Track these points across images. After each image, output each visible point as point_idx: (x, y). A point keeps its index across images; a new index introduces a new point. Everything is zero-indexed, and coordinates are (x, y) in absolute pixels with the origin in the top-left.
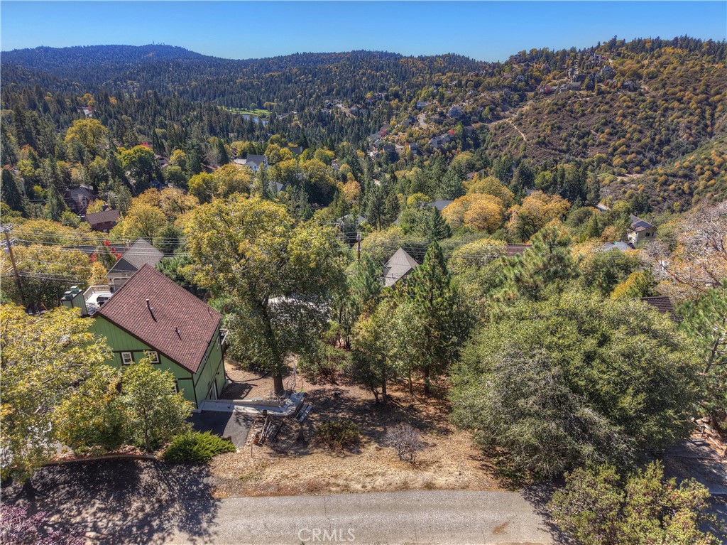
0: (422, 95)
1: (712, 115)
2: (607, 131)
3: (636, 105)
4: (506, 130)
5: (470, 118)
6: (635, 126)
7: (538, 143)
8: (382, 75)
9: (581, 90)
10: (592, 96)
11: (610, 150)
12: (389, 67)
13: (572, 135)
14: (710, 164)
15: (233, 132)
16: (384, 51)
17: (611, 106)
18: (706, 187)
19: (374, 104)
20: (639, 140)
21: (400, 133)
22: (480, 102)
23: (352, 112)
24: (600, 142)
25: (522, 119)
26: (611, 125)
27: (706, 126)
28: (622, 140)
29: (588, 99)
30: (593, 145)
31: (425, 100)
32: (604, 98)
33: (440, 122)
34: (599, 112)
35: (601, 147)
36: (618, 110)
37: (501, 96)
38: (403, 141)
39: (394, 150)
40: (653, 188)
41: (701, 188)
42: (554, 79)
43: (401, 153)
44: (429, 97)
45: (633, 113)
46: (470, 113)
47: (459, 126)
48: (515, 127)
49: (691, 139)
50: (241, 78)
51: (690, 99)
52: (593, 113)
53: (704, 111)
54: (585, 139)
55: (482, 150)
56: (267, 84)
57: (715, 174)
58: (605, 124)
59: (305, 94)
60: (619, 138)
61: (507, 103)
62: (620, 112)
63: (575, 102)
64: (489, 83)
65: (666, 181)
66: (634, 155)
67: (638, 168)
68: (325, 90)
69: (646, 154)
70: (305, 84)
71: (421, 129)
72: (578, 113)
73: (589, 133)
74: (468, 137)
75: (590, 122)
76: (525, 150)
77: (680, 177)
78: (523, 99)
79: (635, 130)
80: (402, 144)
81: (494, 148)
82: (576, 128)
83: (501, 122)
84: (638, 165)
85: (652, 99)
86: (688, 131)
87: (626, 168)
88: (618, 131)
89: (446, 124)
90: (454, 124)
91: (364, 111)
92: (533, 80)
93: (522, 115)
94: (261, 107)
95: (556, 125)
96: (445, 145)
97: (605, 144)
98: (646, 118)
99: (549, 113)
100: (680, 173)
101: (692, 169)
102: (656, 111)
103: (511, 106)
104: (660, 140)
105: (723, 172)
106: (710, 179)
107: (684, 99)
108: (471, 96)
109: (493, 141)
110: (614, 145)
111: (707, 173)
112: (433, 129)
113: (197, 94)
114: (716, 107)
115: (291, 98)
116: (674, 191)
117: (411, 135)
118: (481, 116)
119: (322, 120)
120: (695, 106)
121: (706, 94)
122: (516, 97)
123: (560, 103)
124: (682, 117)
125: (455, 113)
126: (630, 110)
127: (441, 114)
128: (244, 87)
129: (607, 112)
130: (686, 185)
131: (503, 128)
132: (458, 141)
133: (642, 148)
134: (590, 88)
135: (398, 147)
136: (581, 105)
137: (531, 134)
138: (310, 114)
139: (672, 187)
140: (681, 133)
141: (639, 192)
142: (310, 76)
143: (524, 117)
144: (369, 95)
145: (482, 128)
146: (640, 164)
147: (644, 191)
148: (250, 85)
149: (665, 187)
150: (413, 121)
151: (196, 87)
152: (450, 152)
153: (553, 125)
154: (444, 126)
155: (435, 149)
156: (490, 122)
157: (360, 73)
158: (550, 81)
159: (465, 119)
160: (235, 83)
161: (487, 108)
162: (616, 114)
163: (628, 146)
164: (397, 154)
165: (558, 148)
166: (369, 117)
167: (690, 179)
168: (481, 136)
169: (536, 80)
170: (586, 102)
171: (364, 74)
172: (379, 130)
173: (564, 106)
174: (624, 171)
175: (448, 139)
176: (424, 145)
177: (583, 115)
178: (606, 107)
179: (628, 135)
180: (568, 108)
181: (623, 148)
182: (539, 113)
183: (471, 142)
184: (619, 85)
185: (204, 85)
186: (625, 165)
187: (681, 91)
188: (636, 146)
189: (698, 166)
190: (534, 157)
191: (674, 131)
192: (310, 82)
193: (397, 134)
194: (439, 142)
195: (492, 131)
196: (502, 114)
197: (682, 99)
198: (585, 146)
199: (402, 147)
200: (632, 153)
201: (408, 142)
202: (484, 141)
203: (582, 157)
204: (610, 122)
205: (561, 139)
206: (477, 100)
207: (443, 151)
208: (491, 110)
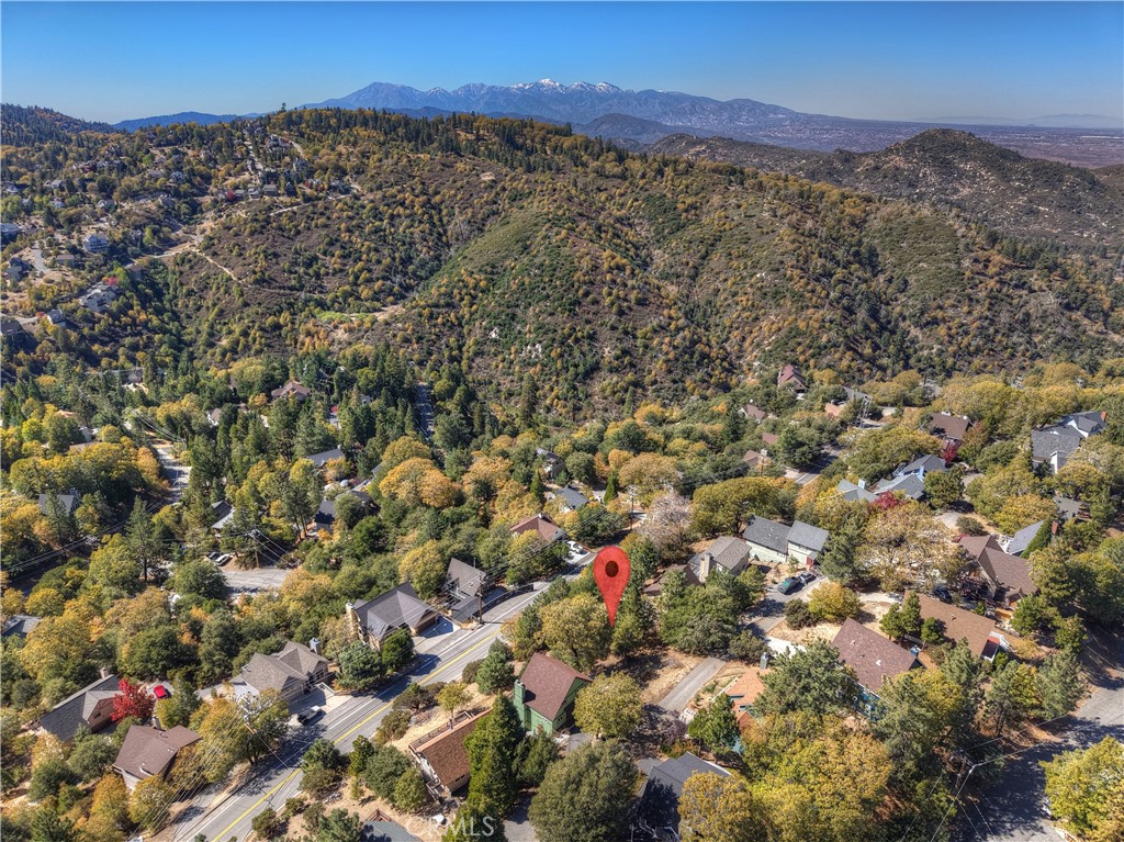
1: (441, 220)
2: (337, 253)
3: (358, 214)
4: (195, 264)
5: (125, 249)
6: (367, 243)
7: (257, 282)
9: (279, 195)
10: (298, 204)
11: (351, 278)
13: (296, 263)
14: (466, 286)
17: (329, 218)
18: (472, 314)
20: (379, 262)
22: (129, 219)
24: (335, 269)
25: (213, 245)
26: (338, 244)
27: (440, 235)
28: (360, 264)
29: (295, 208)
30: (327, 274)
32: (315, 206)
33: (77, 266)
34: (316, 226)
35: (339, 275)
36: (340, 223)
37: (160, 207)
38: (28, 309)
39: (18, 329)
40: (420, 324)
41: (467, 317)
42: (230, 175)
43: (36, 331)
44: (18, 212)
45: (359, 226)
46: (122, 241)
47: (120, 270)
48: (211, 261)
49: (432, 253)
51: (412, 201)
52: (309, 229)
53: (431, 217)
54: (315, 267)
55: (171, 300)
57: (474, 297)
58: (331, 244)
60: (355, 261)
61: (170, 217)
62: (343, 226)
63: (280, 214)
64: (127, 187)
65: (432, 314)
66: (380, 282)
67: (391, 298)
69: (394, 279)
71: (50, 281)
72: (290, 230)
73: (315, 259)
74: (139, 283)
75: (310, 243)
76: (242, 295)
77: (443, 307)
78: (195, 209)
79: (369, 249)
80: (29, 314)
81: (189, 294)
82: (296, 252)
83: (179, 250)
84: (389, 295)
85: (371, 205)
86: (425, 243)
87: (378, 300)
88: (350, 253)
89: (91, 267)
90: (106, 265)
92: (198, 178)
93: (211, 239)
95: (270, 252)
96: (112, 306)
97: (341, 271)
98: (376, 232)
99: (252, 234)
100: (442, 302)
101: (450, 295)
102: (381, 220)
103: (180, 221)
104: (401, 258)
105: (480, 295)
106: (471, 305)
107: (407, 202)
108: (105, 209)
109: (182, 284)
110: (353, 272)
111: (466, 297)
112: (75, 279)
114: (441, 210)
116: (444, 324)
117: (38, 297)
118: (142, 245)
120: (420, 211)
121: (425, 194)
122: (184, 208)
123: (261, 217)
124: (412, 226)
125: (96, 244)
126: (354, 222)
127: (73, 250)
129: (326, 226)
130: (452, 315)
132: (128, 294)
133: (387, 271)
134: (291, 192)
135: (23, 320)
136: (291, 219)
137: (239, 269)
139: (440, 320)
140: (419, 247)
141: (409, 332)
143: (216, 241)
145: (153, 264)
146: (391, 292)
147: (413, 330)
149: (434, 322)
150: (22, 266)
152: (126, 315)
153: (265, 252)
154: (91, 271)
155: (97, 314)
156: (161, 252)
158: (226, 179)
159: (116, 252)
161: (146, 230)
162: (339, 229)
163: (370, 271)
164: (29, 334)
165: (286, 284)
167: (454, 307)
168: (159, 279)
169: (202, 177)
170: (295, 213)
173: (268, 221)
174: (378, 304)
175: (110, 294)
176: (75, 311)
177: (298, 233)
178: (322, 220)
179: (364, 257)
180: (274, 224)
181: (364, 275)
182: (236, 235)
183: (147, 291)
184: (326, 187)
186: (375, 298)
187: (399, 192)
188: (378, 270)
189: (456, 291)
190: (260, 304)
191: (410, 244)
194: (100, 303)
195: (173, 267)
196: (173, 236)
197: (404, 203)
198: (318, 275)
199: (32, 320)
200: (378, 279)
201: (42, 310)
202: (167, 285)
203: (321, 292)
204: (337, 240)
205: (284, 271)
206: (119, 218)
207: (115, 317)
208: (155, 232)
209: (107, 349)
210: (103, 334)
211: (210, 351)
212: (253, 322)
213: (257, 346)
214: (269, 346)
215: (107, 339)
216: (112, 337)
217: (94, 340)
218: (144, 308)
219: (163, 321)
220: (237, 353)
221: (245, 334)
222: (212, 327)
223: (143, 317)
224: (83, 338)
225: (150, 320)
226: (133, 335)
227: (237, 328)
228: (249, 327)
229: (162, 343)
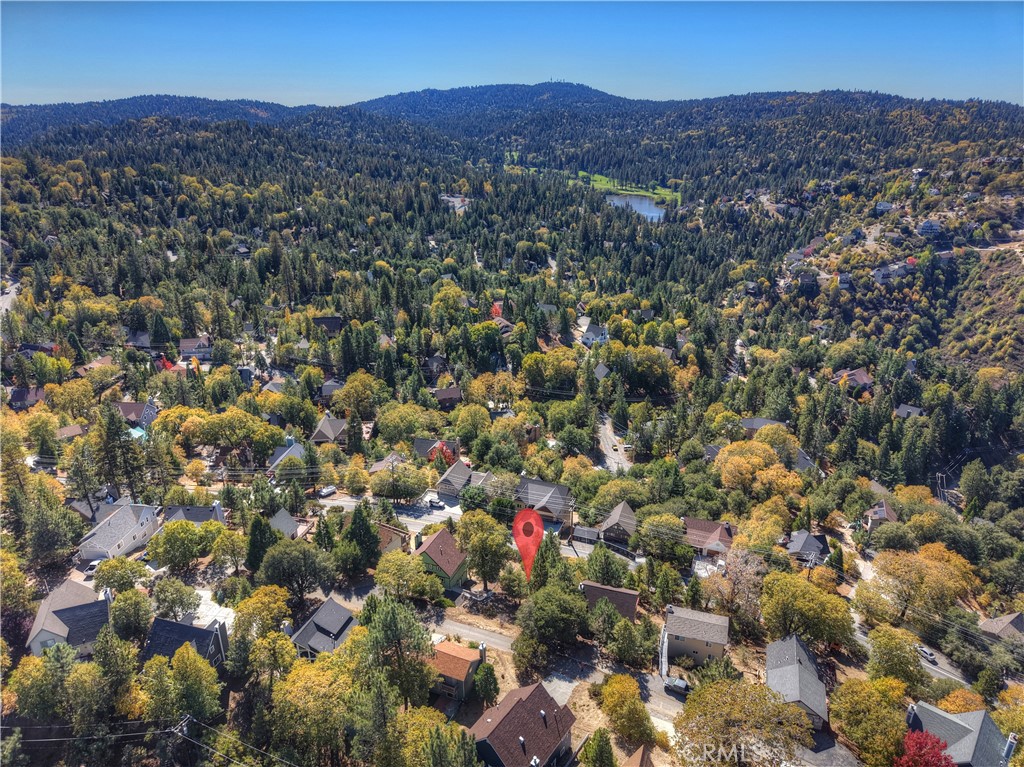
0: (892, 191)
4: (1007, 263)
5: (952, 238)
8: (853, 139)
12: (868, 126)
15: (610, 240)
16: (874, 92)
19: (814, 200)
21: (833, 255)
22: (979, 212)
23: (778, 211)
31: (894, 199)
33: (898, 243)
38: (832, 268)
39: (815, 280)
43: (824, 285)
44: (902, 194)
46: (956, 229)
47: (927, 252)
50: (648, 138)
55: (959, 290)
56: (680, 148)
59: (727, 169)
64: (1002, 183)
68: (756, 165)
70: (733, 149)
71: (865, 251)
74: (939, 268)
80: (830, 272)
81: (978, 289)
83: (1003, 247)
89: (907, 247)
90: (922, 247)
91: (796, 211)
94: (664, 185)
96: (895, 281)
108: (966, 200)
109: (980, 278)
112: (885, 254)
113: (588, 161)
115: (707, 174)
117: (846, 261)
118: (971, 236)
119: (734, 220)
125: (929, 228)
127: (906, 231)
128: (649, 153)
131: (1004, 258)
132: (918, 275)
135: (824, 275)
138: (718, 212)
142: (743, 137)
144: (811, 184)
145: (968, 255)
148: (657, 150)
150: (858, 237)
151: (588, 152)
152: (900, 291)
154: (904, 250)
155: (877, 285)
156: (986, 244)
157: (818, 136)
159: (941, 239)
160: (639, 145)
161: (986, 224)
164: (818, 286)
166: (800, 220)
168: (962, 269)
171: (824, 137)
172: (809, 243)
175: (903, 272)
176: (862, 277)
183: (941, 277)
185: (599, 149)
192: (742, 146)
193: (826, 256)
194: (887, 276)
195: (985, 261)
196: (1011, 234)
199: (828, 277)
201: (840, 271)
202: (966, 275)
206: (973, 209)
207: (890, 289)
208: (993, 227)
209: (866, 314)
210: (871, 301)
211: (953, 343)
212: (1015, 329)
213: (999, 354)
214: (1013, 357)
215: (871, 306)
216: (876, 305)
217: (861, 303)
218: (924, 289)
219: (932, 305)
220: (976, 353)
221: (997, 338)
222: (973, 323)
223: (916, 297)
224: (853, 300)
225: (920, 302)
226: (894, 309)
227: (993, 330)
228: (1006, 333)
229: (915, 322)
